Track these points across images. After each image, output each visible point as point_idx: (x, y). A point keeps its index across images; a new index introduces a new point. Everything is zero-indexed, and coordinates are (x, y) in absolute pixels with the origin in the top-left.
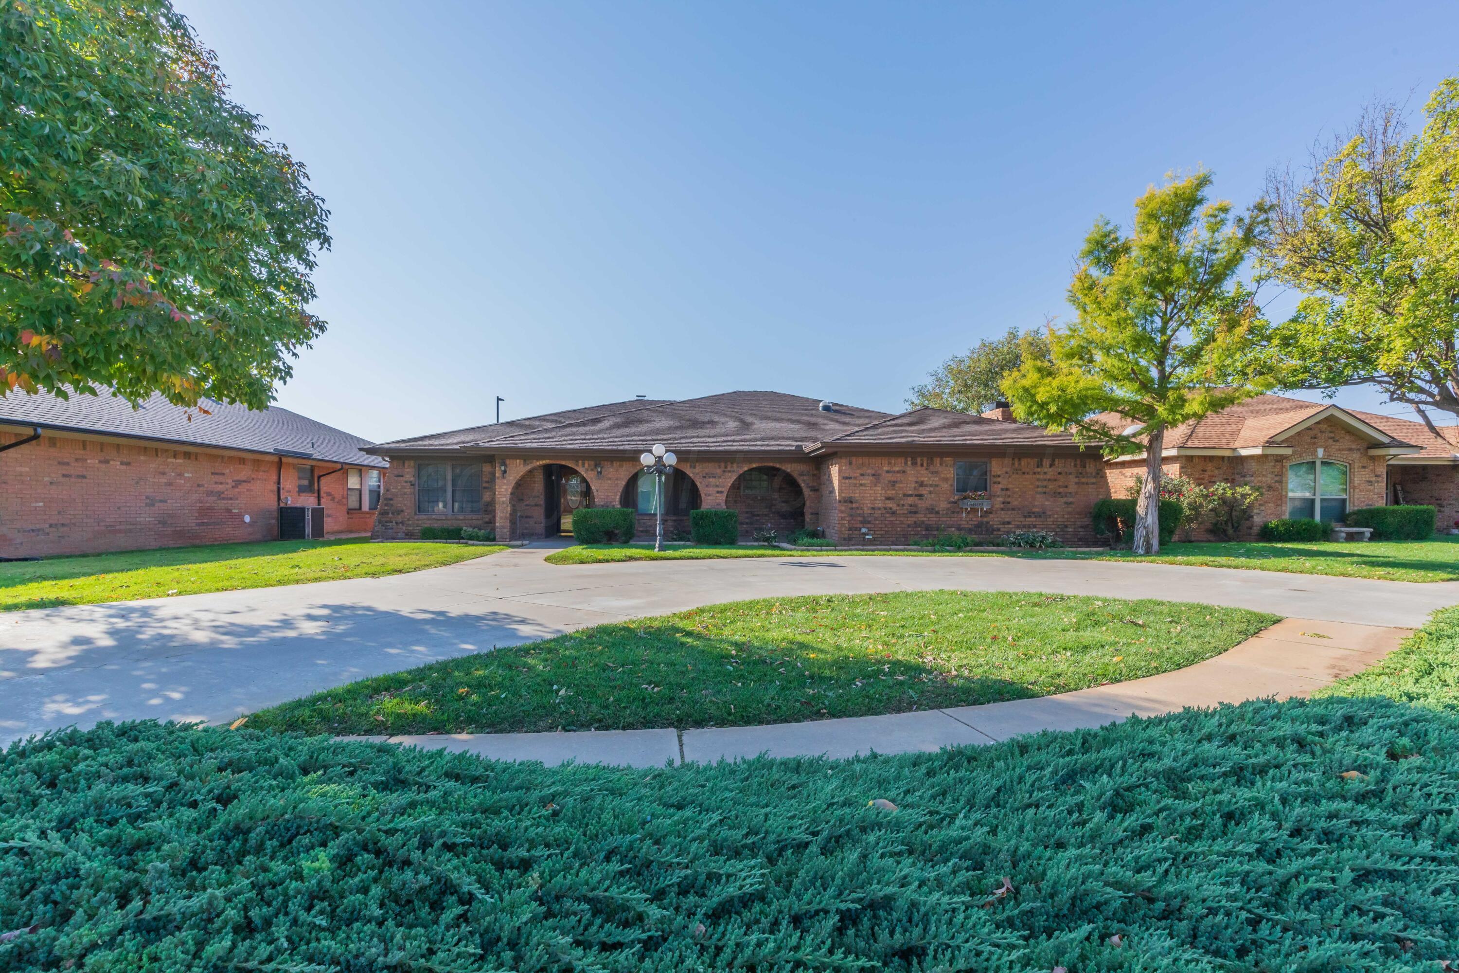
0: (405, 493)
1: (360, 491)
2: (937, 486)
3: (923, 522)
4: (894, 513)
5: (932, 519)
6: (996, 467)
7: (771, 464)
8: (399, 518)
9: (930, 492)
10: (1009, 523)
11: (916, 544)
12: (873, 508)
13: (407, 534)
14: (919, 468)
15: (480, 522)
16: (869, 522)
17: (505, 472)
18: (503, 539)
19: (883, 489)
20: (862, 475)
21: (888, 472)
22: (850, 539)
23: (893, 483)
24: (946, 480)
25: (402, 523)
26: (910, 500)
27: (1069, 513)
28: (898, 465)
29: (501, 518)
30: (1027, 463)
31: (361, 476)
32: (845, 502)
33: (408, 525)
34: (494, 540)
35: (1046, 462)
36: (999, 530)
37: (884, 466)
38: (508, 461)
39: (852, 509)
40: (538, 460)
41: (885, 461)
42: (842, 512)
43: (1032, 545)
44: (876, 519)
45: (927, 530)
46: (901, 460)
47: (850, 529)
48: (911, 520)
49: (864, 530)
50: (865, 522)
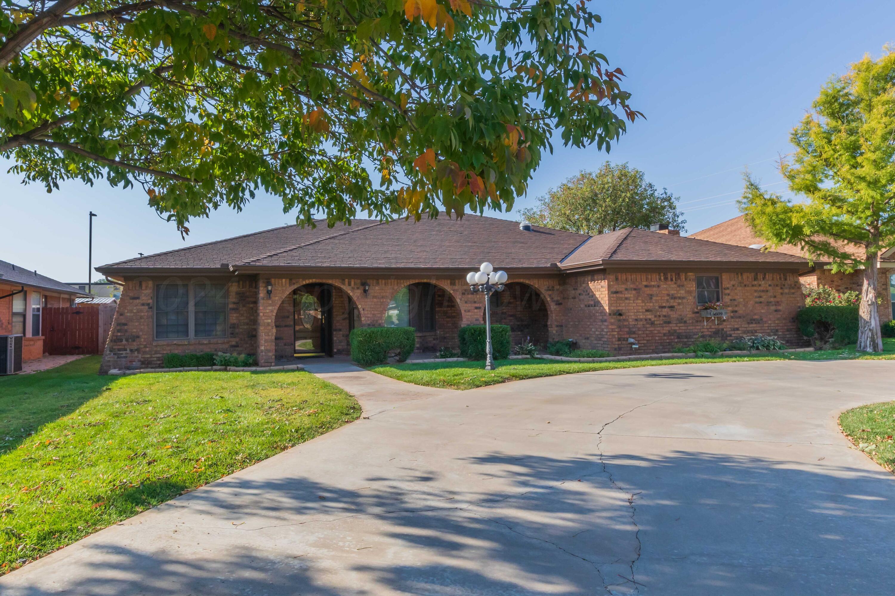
0: (141, 318)
1: (24, 316)
2: (683, 298)
3: (675, 331)
4: (652, 323)
5: (681, 328)
6: (727, 281)
7: (521, 281)
8: (135, 346)
9: (679, 304)
10: (738, 329)
11: (680, 351)
12: (636, 320)
13: (143, 363)
14: (670, 283)
15: (226, 346)
16: (634, 333)
17: (269, 293)
18: (268, 363)
19: (643, 301)
20: (626, 289)
21: (646, 286)
22: (620, 349)
23: (651, 296)
24: (689, 292)
25: (138, 350)
26: (665, 311)
27: (778, 319)
28: (655, 279)
29: (266, 341)
30: (747, 277)
31: (25, 299)
32: (614, 314)
33: (145, 353)
34: (256, 364)
35: (760, 276)
36: (731, 336)
37: (642, 280)
38: (273, 281)
39: (619, 320)
40: (304, 279)
41: (644, 277)
42: (612, 324)
43: (767, 347)
44: (639, 329)
45: (678, 337)
46: (655, 276)
47: (619, 340)
48: (666, 329)
49: (631, 340)
50: (631, 333)
